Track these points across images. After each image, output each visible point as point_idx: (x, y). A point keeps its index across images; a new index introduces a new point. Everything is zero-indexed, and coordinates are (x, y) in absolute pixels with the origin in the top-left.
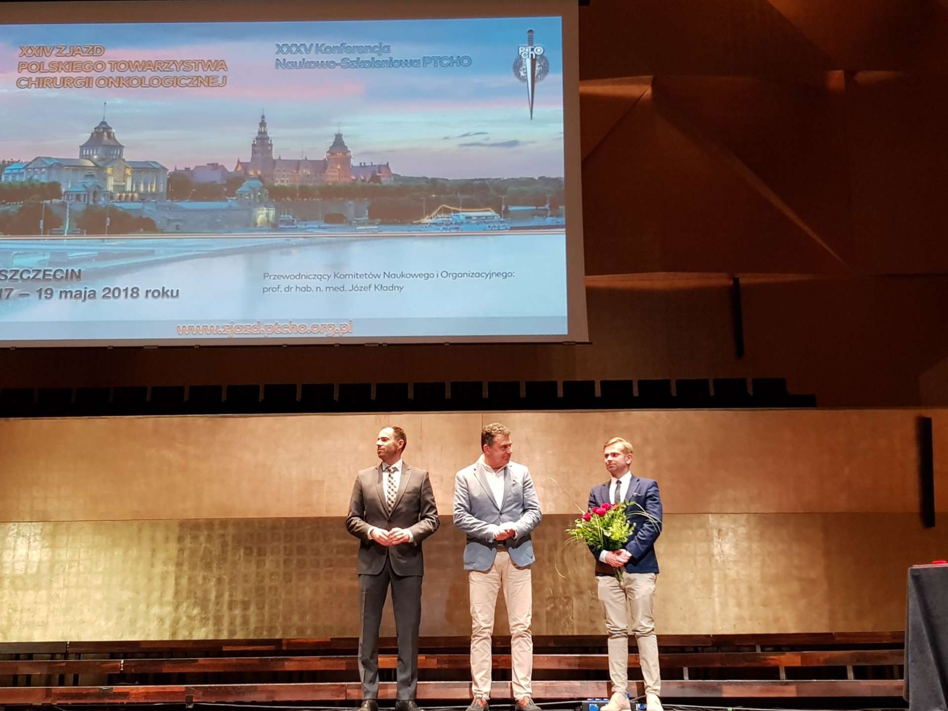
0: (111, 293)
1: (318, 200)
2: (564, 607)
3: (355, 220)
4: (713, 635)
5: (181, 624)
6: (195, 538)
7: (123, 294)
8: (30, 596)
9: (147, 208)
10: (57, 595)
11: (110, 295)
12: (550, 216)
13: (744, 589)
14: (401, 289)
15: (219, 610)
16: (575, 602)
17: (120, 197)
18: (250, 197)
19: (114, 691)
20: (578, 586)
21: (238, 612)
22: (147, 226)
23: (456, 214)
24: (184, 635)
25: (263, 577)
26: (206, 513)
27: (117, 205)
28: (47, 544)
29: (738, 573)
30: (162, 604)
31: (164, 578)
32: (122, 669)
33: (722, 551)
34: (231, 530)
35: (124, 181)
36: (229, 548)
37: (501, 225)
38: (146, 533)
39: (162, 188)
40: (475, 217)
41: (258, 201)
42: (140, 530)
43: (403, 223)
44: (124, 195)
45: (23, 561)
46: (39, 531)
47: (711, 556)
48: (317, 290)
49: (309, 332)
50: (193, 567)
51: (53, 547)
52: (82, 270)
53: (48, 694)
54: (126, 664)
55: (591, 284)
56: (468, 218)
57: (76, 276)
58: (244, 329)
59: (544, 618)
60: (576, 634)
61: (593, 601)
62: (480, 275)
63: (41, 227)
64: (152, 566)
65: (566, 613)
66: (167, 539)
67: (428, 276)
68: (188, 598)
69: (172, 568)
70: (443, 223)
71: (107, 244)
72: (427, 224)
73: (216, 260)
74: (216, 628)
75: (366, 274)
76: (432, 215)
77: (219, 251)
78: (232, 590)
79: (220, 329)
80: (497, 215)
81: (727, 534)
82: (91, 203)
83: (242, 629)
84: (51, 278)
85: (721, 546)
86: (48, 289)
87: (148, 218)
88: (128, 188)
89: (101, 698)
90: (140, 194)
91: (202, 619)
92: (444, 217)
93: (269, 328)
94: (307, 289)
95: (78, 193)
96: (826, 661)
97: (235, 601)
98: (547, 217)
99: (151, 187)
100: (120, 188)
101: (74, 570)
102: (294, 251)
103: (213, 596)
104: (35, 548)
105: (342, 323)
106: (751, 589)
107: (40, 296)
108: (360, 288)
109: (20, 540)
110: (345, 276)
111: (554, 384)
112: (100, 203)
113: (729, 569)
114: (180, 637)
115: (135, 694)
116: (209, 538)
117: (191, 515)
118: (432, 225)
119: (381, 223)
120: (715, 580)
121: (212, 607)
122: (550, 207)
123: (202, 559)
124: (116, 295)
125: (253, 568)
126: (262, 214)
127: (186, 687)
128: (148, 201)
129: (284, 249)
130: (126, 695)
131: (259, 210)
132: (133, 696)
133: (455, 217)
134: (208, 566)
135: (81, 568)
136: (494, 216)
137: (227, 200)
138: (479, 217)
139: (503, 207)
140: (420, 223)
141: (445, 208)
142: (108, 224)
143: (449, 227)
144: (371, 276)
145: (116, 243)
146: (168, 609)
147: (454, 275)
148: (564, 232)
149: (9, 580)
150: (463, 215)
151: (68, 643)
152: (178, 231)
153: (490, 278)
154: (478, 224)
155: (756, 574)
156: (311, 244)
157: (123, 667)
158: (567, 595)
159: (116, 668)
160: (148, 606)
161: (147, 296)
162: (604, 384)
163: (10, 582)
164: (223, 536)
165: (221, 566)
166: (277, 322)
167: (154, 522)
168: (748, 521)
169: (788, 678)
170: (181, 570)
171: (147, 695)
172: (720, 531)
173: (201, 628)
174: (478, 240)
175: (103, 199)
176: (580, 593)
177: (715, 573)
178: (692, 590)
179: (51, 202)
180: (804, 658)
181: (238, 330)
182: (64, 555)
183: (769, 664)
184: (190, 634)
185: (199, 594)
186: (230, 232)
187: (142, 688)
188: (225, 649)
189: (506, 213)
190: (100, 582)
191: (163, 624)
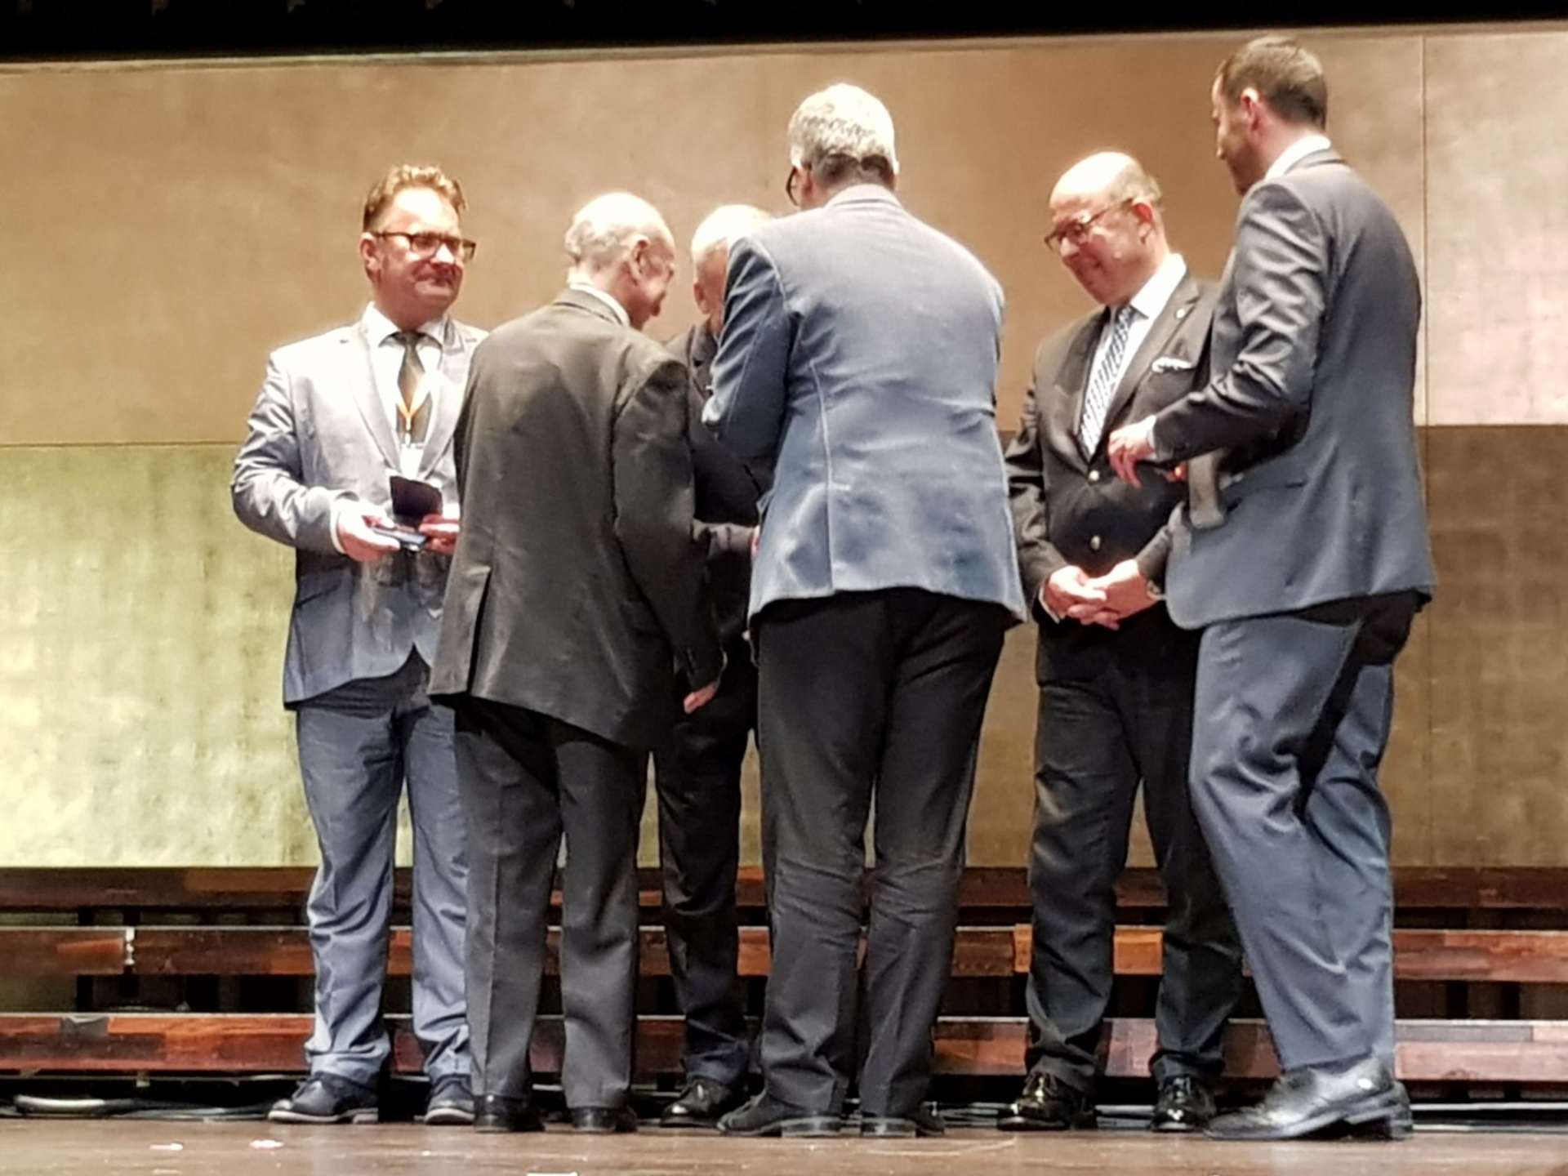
19: (111, 1030)
30: (248, 744)
32: (130, 961)
42: (157, 478)
54: (143, 944)
64: (209, 607)
89: (70, 1054)
115: (186, 1041)
130: (151, 1043)
132: (178, 1048)
157: (133, 953)
159: (108, 955)
160: (201, 749)
171: (225, 1045)
187: (206, 1023)
190: (26, 660)
191: (257, 811)
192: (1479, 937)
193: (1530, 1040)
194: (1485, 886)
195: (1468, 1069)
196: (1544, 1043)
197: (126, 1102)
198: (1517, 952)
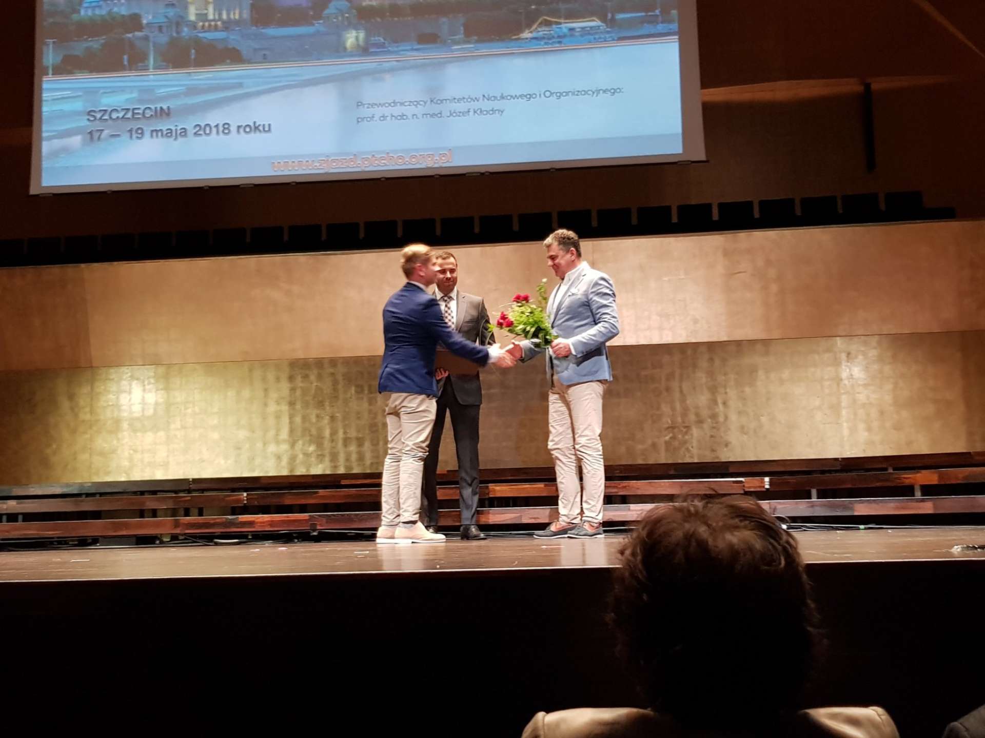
0: (202, 130)
1: (409, 18)
2: (683, 436)
3: (450, 39)
4: (843, 459)
5: (298, 461)
6: (306, 377)
7: (214, 130)
8: (149, 437)
9: (232, 37)
10: (175, 436)
11: (201, 132)
12: (662, 23)
13: (874, 413)
14: (502, 112)
15: (334, 447)
16: (695, 431)
17: (203, 26)
18: (337, 19)
19: (240, 520)
20: (697, 415)
21: (353, 448)
22: (233, 56)
23: (558, 26)
24: (302, 472)
25: (376, 414)
26: (315, 353)
27: (201, 35)
28: (161, 387)
29: (868, 398)
30: (278, 442)
31: (278, 417)
32: (245, 502)
33: (852, 375)
34: (341, 369)
35: (207, 9)
36: (340, 387)
37: (607, 36)
38: (257, 373)
39: (246, 15)
40: (579, 28)
41: (346, 23)
42: (251, 370)
43: (502, 40)
44: (207, 24)
45: (140, 404)
46: (152, 374)
47: (838, 380)
48: (413, 118)
49: (407, 163)
50: (306, 405)
51: (167, 389)
52: (171, 107)
53: (177, 524)
54: (249, 497)
55: (707, 99)
56: (572, 29)
57: (164, 113)
58: (341, 163)
59: (662, 448)
60: (696, 461)
61: (715, 430)
62: (586, 92)
63: (126, 63)
64: (266, 405)
65: (685, 442)
66: (278, 379)
67: (530, 97)
68: (303, 436)
69: (285, 408)
70: (544, 38)
71: (195, 78)
72: (527, 39)
73: (307, 91)
74: (333, 464)
75: (464, 98)
76: (531, 30)
77: (309, 80)
78: (345, 427)
79: (315, 164)
80: (603, 24)
81: (856, 357)
82: (175, 34)
83: (359, 465)
84: (140, 116)
85: (850, 370)
86: (139, 128)
87: (234, 48)
88: (211, 17)
89: (229, 527)
90: (224, 22)
91: (318, 455)
92: (544, 31)
93: (366, 160)
94: (402, 117)
95: (161, 24)
96: (965, 478)
97: (350, 438)
98: (658, 23)
99: (234, 14)
100: (203, 17)
101: (189, 411)
102: (387, 77)
103: (327, 433)
104: (150, 391)
105: (441, 153)
106: (882, 413)
107: (131, 137)
108: (458, 114)
109: (134, 383)
110: (442, 101)
111: (668, 209)
112: (184, 34)
113: (858, 393)
114: (298, 473)
115: (261, 523)
116: (320, 377)
117: (300, 355)
118: (532, 41)
119: (477, 42)
120: (843, 404)
121: (327, 444)
122: (660, 12)
123: (314, 397)
124: (208, 132)
125: (365, 405)
126: (352, 38)
127: (310, 516)
128: (233, 30)
129: (375, 74)
130: (251, 523)
131: (349, 33)
133: (558, 30)
134: (320, 404)
135: (197, 409)
136: (599, 27)
137: (313, 25)
138: (583, 28)
139: (610, 16)
140: (519, 39)
141: (546, 20)
142: (193, 57)
143: (550, 42)
144: (469, 100)
145: (203, 76)
146: (285, 447)
147: (558, 94)
148: (677, 40)
149: (127, 422)
150: (566, 26)
151: (191, 480)
152: (265, 59)
153: (597, 96)
154: (582, 36)
155: (888, 398)
156: (404, 68)
157: (247, 500)
158: (686, 425)
159: (240, 501)
160: (265, 444)
161: (238, 131)
162: (721, 206)
163: (129, 425)
164: (333, 374)
165: (333, 404)
166: (373, 154)
167: (264, 363)
168: (879, 343)
169: (923, 495)
170: (294, 409)
171: (272, 523)
172: (849, 354)
173: (318, 465)
174: (583, 54)
175: (186, 29)
176: (700, 422)
177: (844, 397)
178: (819, 416)
179: (133, 36)
180: (941, 477)
181: (334, 164)
182: (179, 397)
183: (903, 483)
184: (308, 470)
185: (314, 432)
186: (319, 59)
187: (266, 517)
188: (343, 482)
189: (612, 23)
190: (215, 422)
191: (281, 461)
192: (615, 483)
193: (629, 510)
194: (617, 470)
195: (613, 518)
196: (633, 510)
197: (244, 540)
198: (625, 487)
